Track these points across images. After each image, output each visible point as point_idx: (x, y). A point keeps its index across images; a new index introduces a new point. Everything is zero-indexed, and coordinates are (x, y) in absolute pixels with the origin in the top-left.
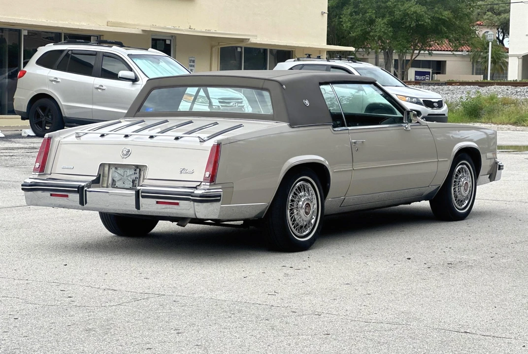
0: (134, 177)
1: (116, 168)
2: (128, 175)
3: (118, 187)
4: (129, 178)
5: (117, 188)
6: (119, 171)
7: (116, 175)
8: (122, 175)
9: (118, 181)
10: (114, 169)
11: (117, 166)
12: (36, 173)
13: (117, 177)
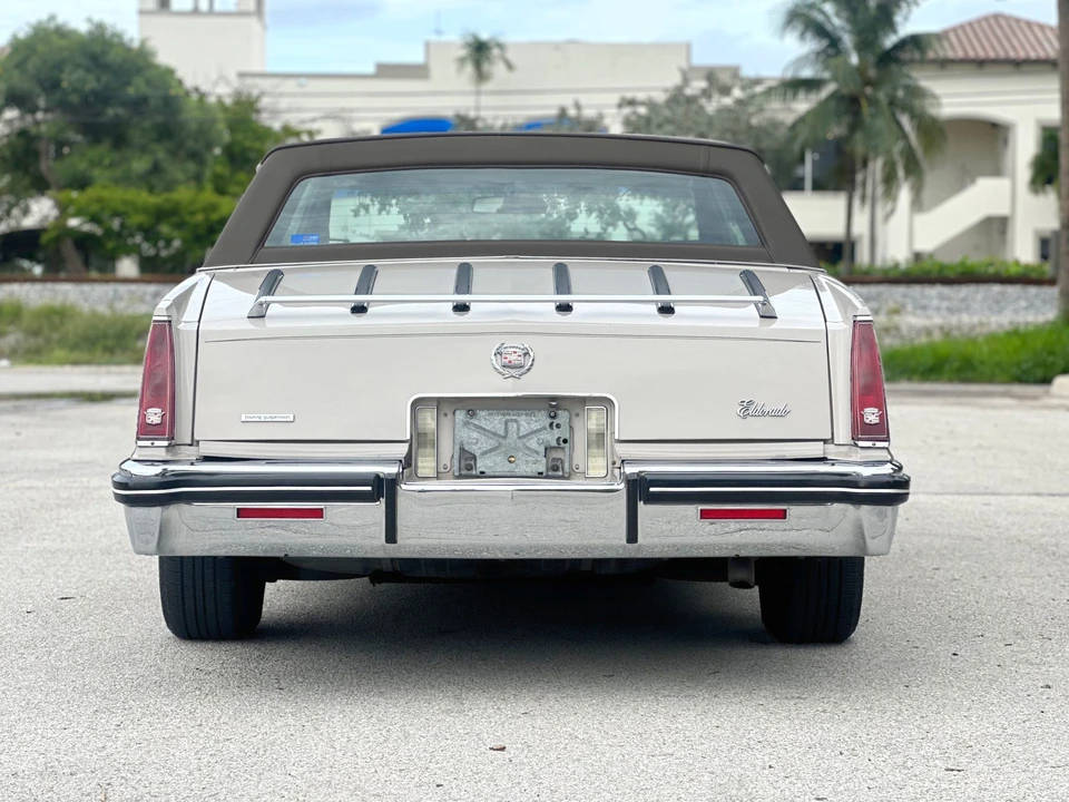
0: (551, 437)
1: (471, 413)
2: (523, 431)
3: (488, 472)
4: (533, 443)
5: (482, 475)
6: (483, 424)
7: (475, 435)
8: (502, 433)
9: (485, 453)
10: (461, 416)
11: (471, 406)
12: (157, 443)
13: (477, 442)
